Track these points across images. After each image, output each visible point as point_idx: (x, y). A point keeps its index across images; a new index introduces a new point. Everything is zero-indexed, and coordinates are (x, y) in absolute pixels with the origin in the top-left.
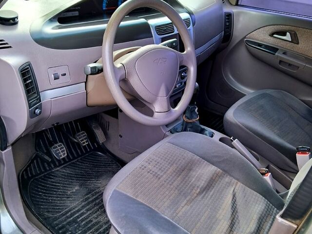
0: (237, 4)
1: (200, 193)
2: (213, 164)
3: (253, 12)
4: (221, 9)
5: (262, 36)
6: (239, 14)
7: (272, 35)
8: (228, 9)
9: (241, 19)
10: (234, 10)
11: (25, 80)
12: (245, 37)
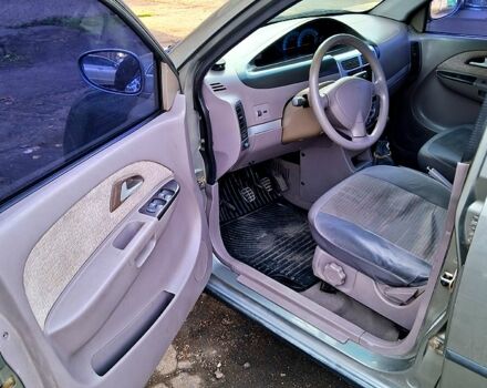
0: (424, 31)
1: (399, 216)
2: (410, 191)
3: (444, 39)
4: (406, 37)
5: (456, 65)
6: (427, 42)
7: (467, 63)
8: (413, 38)
9: (430, 47)
10: (421, 38)
11: (239, 116)
12: (436, 68)
